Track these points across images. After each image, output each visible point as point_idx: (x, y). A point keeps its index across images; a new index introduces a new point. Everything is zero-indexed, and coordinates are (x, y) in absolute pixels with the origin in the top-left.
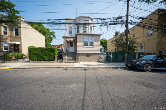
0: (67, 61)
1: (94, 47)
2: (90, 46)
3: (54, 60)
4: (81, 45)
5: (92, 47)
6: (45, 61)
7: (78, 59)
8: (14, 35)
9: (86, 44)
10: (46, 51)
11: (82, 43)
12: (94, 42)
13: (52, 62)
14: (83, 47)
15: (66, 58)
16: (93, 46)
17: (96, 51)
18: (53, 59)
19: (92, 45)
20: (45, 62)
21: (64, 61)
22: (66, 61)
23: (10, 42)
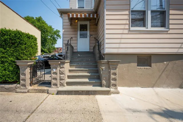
1: (170, 31)
5: (162, 28)
7: (113, 76)
12: (171, 12)
15: (62, 73)
21: (56, 85)
22: (62, 85)
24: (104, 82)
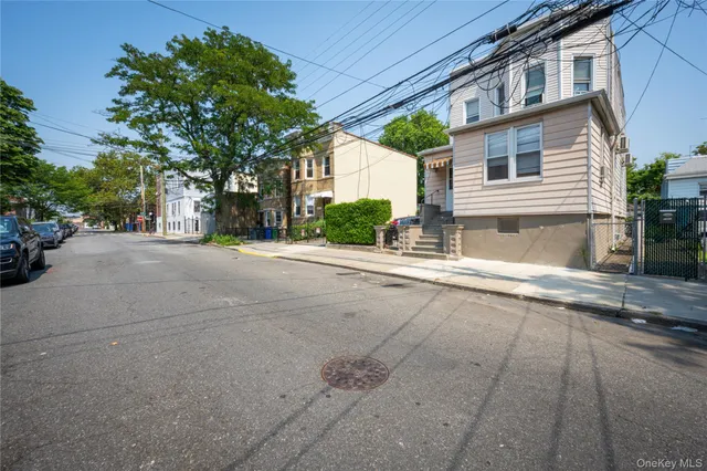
0: (414, 249)
1: (545, 181)
2: (519, 175)
3: (374, 244)
4: (472, 176)
5: (534, 178)
6: (354, 243)
7: (452, 242)
8: (324, 176)
9: (497, 170)
10: (355, 215)
11: (474, 170)
12: (545, 153)
13: (369, 250)
14: (480, 188)
15: (407, 237)
16: (538, 173)
17: (560, 201)
18: (370, 241)
19: (535, 170)
20: (354, 249)
21: (402, 248)
22: (407, 249)
23: (318, 195)
24: (445, 249)
